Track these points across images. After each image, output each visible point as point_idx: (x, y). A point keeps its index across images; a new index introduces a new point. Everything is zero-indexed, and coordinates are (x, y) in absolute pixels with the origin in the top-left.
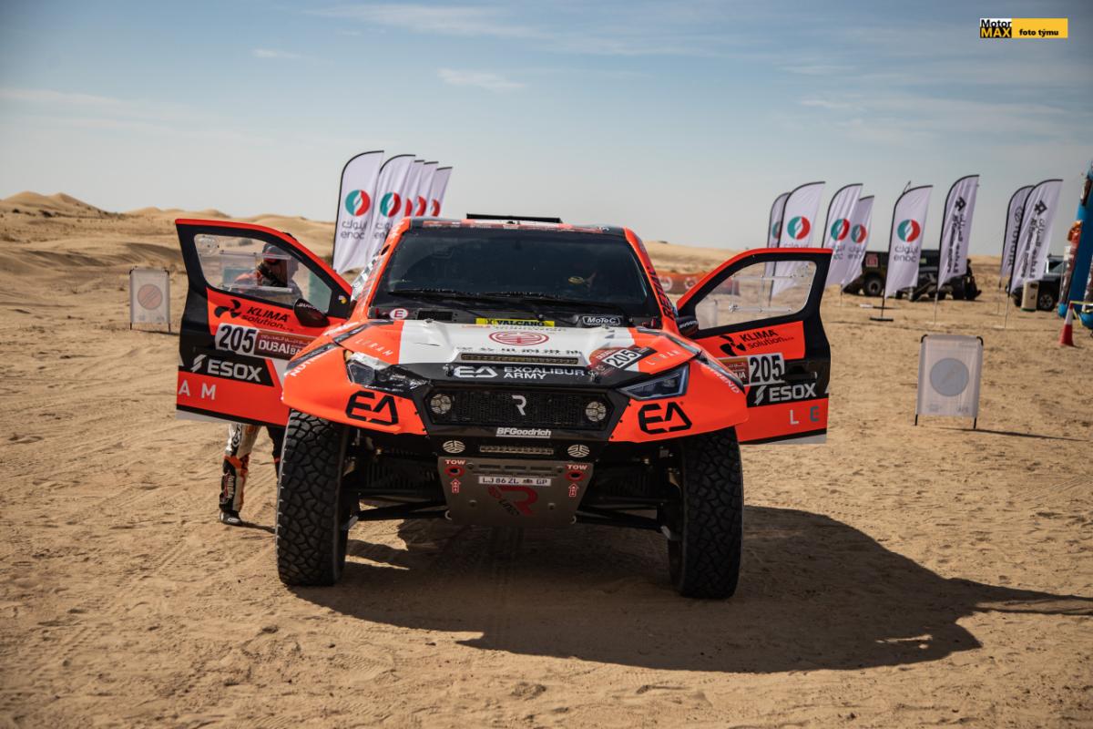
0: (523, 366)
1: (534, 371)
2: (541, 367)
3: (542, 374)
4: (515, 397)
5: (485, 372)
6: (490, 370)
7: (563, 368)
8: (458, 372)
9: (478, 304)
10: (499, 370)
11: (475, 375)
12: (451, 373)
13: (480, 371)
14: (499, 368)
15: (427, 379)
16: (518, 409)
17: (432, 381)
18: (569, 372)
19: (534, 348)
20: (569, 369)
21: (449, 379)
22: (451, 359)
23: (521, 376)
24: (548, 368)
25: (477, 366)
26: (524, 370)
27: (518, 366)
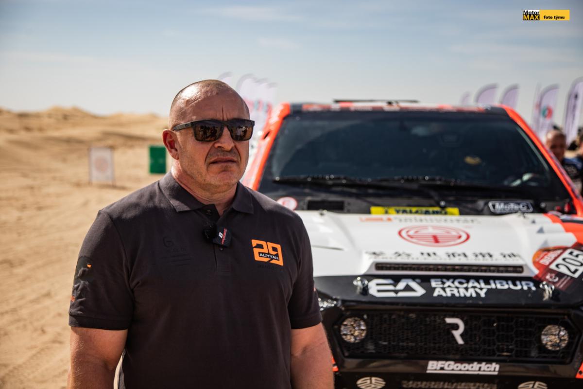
0: (455, 278)
1: (470, 285)
2: (477, 279)
3: (481, 289)
4: (449, 320)
5: (408, 288)
6: (413, 284)
7: (506, 279)
8: (374, 288)
9: (371, 191)
10: (426, 284)
11: (396, 292)
12: (365, 290)
13: (401, 285)
14: (425, 281)
15: (336, 300)
16: (453, 336)
17: (344, 301)
18: (515, 285)
19: (458, 249)
20: (514, 280)
21: (364, 299)
22: (363, 270)
23: (455, 292)
24: (487, 280)
25: (397, 279)
26: (456, 283)
27: (448, 278)
